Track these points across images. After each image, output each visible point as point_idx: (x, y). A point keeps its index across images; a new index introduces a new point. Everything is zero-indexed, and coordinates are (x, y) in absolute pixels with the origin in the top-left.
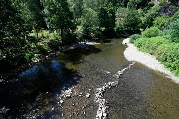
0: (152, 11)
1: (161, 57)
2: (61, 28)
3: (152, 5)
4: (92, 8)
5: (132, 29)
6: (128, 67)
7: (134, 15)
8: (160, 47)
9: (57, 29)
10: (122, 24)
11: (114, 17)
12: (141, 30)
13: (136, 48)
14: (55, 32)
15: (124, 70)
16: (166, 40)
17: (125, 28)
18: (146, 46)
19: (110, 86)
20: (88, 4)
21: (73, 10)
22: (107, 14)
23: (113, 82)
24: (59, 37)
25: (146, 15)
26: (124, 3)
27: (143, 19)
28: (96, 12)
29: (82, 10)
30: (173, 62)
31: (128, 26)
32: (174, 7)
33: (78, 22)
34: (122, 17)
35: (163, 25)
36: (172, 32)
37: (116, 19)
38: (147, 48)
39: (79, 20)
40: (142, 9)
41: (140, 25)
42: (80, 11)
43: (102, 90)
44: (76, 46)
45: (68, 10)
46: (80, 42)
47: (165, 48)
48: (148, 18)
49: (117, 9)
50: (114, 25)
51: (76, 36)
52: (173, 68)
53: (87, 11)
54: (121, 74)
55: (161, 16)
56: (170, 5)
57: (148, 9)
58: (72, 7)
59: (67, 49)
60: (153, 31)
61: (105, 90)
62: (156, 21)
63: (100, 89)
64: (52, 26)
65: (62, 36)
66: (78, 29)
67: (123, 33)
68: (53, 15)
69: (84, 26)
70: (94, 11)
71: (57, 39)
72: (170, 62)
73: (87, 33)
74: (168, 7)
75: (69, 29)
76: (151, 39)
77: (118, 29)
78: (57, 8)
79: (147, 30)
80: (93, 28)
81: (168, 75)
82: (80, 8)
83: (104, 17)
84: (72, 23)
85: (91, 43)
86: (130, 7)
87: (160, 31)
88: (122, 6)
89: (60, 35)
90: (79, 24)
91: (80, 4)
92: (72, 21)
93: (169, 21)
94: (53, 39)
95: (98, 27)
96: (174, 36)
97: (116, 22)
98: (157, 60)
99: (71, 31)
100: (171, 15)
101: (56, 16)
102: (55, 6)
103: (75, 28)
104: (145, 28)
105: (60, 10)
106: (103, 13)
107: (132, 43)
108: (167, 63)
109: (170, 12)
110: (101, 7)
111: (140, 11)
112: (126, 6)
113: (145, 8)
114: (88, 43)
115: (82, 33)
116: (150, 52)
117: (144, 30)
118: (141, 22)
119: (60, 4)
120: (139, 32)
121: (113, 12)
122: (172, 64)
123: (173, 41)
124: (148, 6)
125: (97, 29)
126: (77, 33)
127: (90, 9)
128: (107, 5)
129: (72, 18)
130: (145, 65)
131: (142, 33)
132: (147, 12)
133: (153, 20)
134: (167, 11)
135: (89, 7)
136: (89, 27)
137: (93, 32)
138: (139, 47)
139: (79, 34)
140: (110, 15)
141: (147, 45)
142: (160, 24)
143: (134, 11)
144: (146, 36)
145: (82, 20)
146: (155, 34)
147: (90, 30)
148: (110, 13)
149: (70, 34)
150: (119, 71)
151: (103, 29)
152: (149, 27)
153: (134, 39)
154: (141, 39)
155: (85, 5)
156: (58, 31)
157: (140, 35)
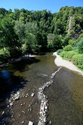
0: (67, 36)
1: (75, 62)
2: (10, 46)
3: (67, 33)
4: (32, 33)
5: (58, 46)
6: (58, 71)
7: (58, 38)
8: (74, 57)
9: (6, 47)
10: (52, 43)
11: (46, 39)
12: (63, 47)
13: (61, 57)
14: (5, 48)
15: (56, 72)
16: (76, 53)
17: (54, 45)
18: (66, 57)
19: (48, 85)
20: (29, 31)
21: (18, 34)
22: (42, 37)
23: (49, 82)
24: (8, 52)
25: (64, 38)
26: (51, 31)
27: (63, 41)
28: (34, 36)
29: (25, 34)
30: (81, 65)
31: (55, 45)
32: (77, 34)
33: (23, 42)
34: (51, 39)
35: (73, 44)
36: (79, 48)
37: (48, 40)
38: (67, 57)
39: (23, 40)
40: (62, 35)
41: (62, 44)
42: (23, 34)
43: (43, 89)
44: (22, 58)
45: (15, 33)
46: (24, 55)
47: (76, 57)
48: (66, 40)
49: (48, 34)
50: (47, 44)
51: (21, 51)
52: (82, 68)
53: (29, 35)
54: (54, 76)
55: (72, 39)
56: (75, 33)
57: (65, 35)
58: (18, 32)
59: (15, 61)
60: (69, 47)
61: (45, 88)
62: (70, 42)
63: (41, 88)
64: (2, 44)
65: (10, 52)
66: (22, 46)
67: (52, 48)
68: (3, 36)
69: (27, 44)
70: (33, 35)
71: (6, 54)
72: (80, 65)
73: (30, 49)
74: (74, 35)
75: (15, 47)
76: (69, 52)
77: (49, 46)
78: (6, 32)
79: (66, 47)
80: (34, 46)
81: (80, 73)
82: (23, 32)
83: (40, 39)
84: (18, 42)
85: (33, 56)
86: (55, 33)
87: (72, 48)
88: (50, 33)
89: (8, 51)
90: (23, 43)
91: (23, 30)
92: (18, 41)
93: (76, 42)
94: (3, 54)
95: (37, 45)
96: (80, 50)
97: (48, 42)
98: (73, 65)
99: (17, 48)
100: (76, 39)
101: (5, 37)
102: (4, 30)
103: (20, 46)
104: (65, 46)
105: (8, 33)
106: (39, 37)
107: (58, 55)
108: (78, 66)
109: (76, 37)
110: (37, 33)
111: (61, 36)
112: (52, 33)
113: (63, 35)
114: (30, 56)
115: (26, 49)
116: (69, 60)
117: (64, 47)
118: (62, 42)
119: (8, 29)
120: (62, 48)
121: (45, 36)
122: (81, 66)
123: (80, 53)
124: (65, 33)
125: (36, 46)
126: (22, 49)
127: (30, 33)
128: (41, 32)
129: (18, 39)
130: (68, 68)
131: (63, 49)
132: (64, 37)
133: (68, 41)
134: (74, 36)
135: (30, 32)
136: (31, 45)
137: (33, 48)
138: (63, 57)
139: (24, 50)
140: (43, 38)
141: (67, 55)
142: (72, 43)
143: (58, 36)
144: (66, 50)
145: (26, 40)
146: (70, 49)
147: (31, 47)
148: (43, 36)
149: (17, 50)
150: (53, 74)
151: (40, 46)
152: (67, 45)
153: (59, 52)
154: (64, 52)
155: (27, 31)
156: (7, 48)
157: (63, 50)
